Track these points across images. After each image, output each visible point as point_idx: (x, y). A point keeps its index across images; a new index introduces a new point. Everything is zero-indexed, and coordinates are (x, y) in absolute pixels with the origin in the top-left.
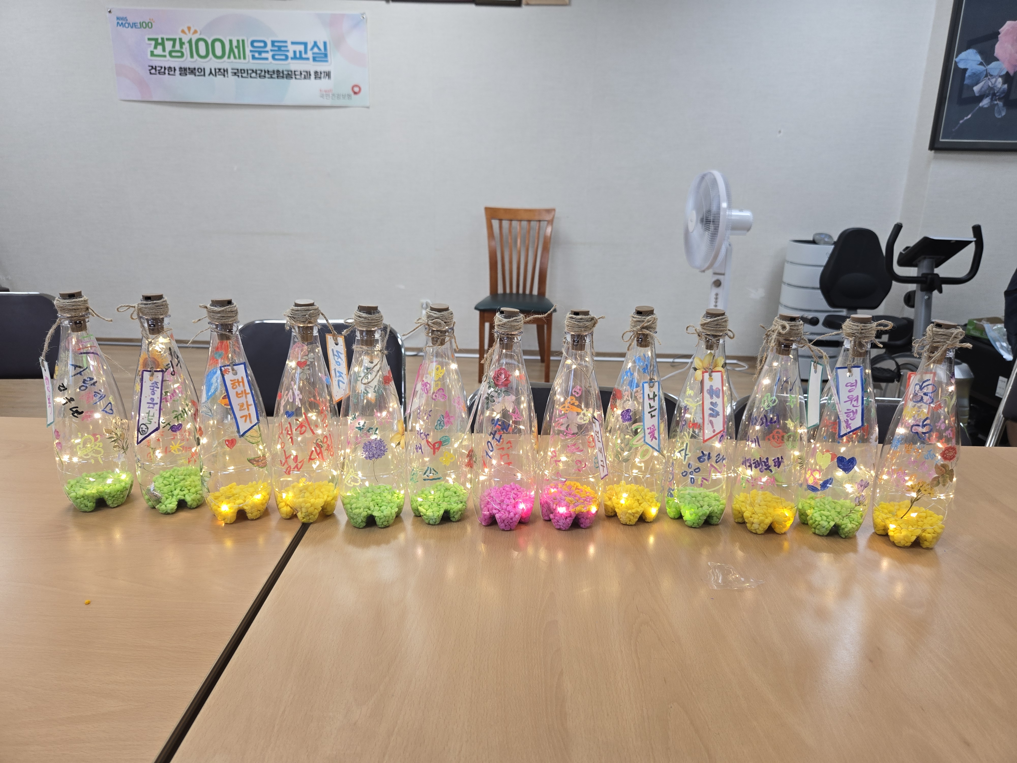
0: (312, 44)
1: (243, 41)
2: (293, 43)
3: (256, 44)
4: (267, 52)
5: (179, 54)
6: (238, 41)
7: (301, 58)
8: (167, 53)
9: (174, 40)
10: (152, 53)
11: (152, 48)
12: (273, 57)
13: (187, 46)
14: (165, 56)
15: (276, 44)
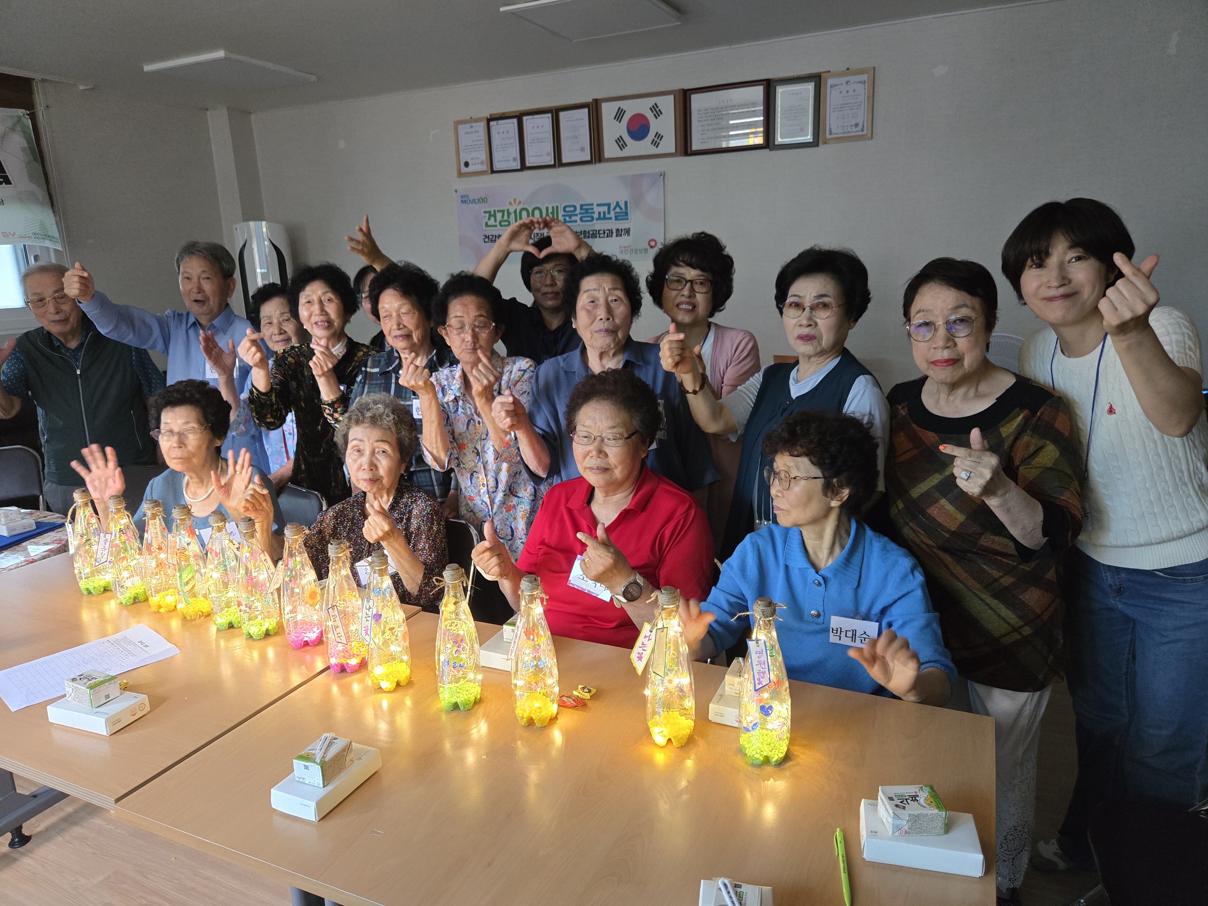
0: (615, 204)
1: (557, 207)
2: (598, 205)
3: (567, 209)
4: (576, 215)
5: (507, 223)
6: (553, 208)
7: (605, 218)
8: (498, 223)
9: (503, 211)
10: (486, 223)
11: (486, 220)
12: (581, 220)
13: (513, 215)
14: (496, 226)
15: (584, 207)
